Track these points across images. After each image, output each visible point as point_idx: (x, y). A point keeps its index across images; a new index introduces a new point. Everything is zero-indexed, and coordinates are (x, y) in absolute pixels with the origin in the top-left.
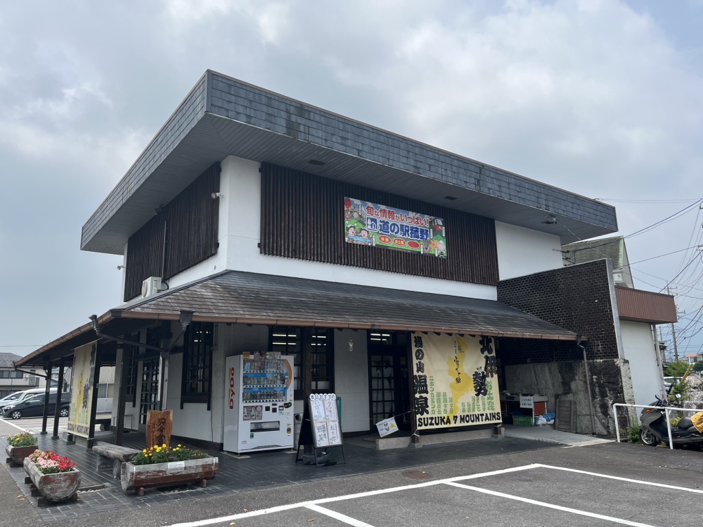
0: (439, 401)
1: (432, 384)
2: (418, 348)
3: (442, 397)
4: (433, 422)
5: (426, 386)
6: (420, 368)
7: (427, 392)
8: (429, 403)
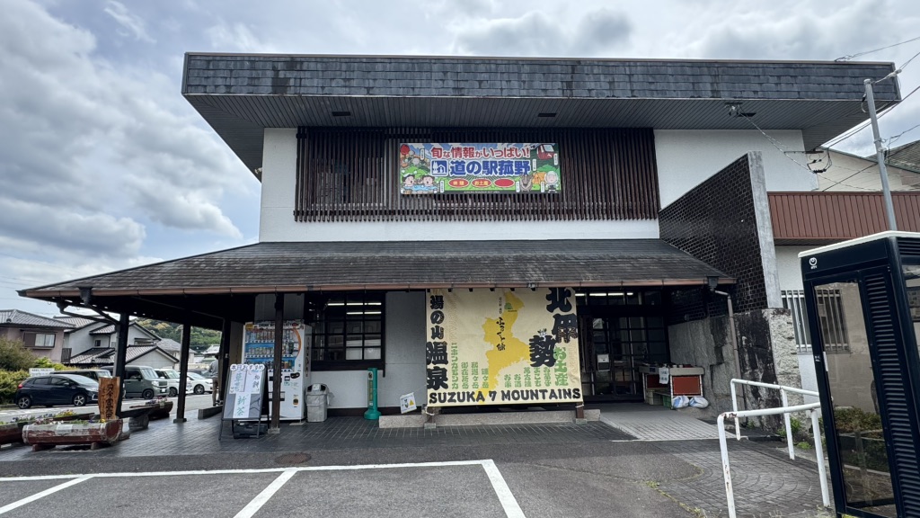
0: (465, 373)
1: (455, 352)
2: (434, 310)
3: (470, 368)
4: (455, 397)
5: (446, 355)
6: (438, 333)
7: (446, 362)
8: (449, 375)
